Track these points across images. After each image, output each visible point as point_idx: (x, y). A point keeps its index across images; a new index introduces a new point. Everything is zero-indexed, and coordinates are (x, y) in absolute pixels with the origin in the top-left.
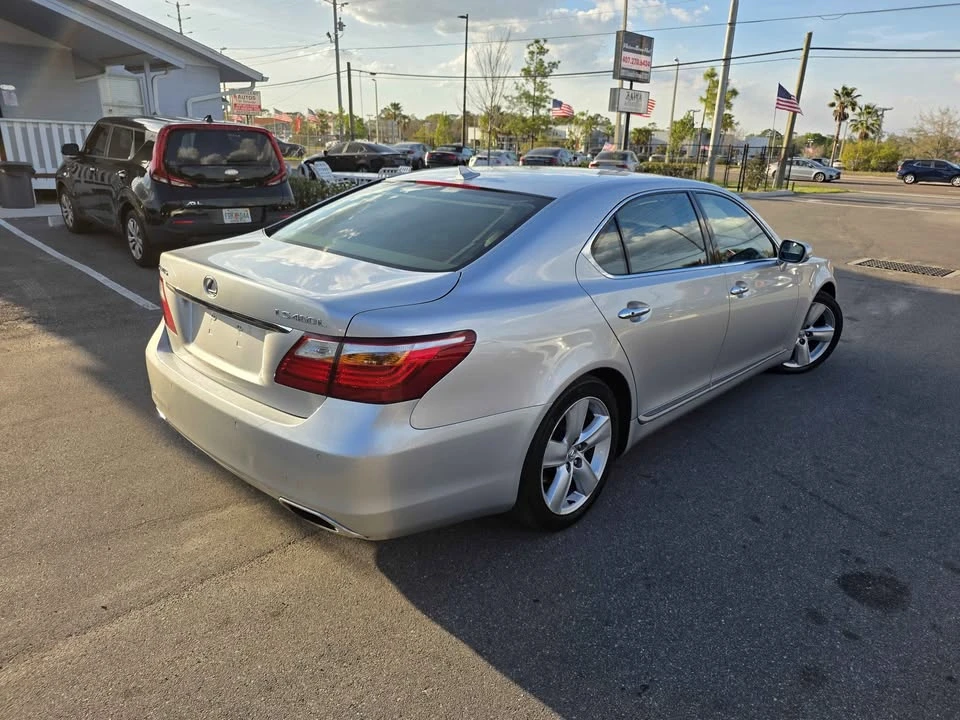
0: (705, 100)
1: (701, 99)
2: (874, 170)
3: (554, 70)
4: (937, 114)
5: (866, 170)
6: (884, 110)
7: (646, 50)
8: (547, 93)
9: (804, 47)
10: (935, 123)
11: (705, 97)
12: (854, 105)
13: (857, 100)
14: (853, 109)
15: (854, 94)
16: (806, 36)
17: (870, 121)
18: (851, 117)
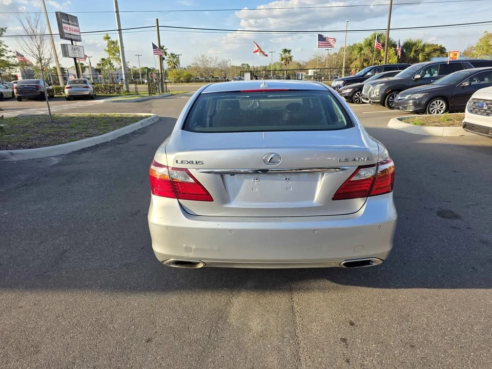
0: (108, 51)
1: (106, 50)
2: (182, 82)
3: (4, 33)
4: (200, 57)
5: (179, 82)
6: (179, 55)
7: (75, 23)
8: (4, 47)
9: (156, 25)
10: (200, 61)
11: (107, 49)
12: (166, 54)
13: (166, 51)
14: (166, 55)
15: (164, 48)
16: (156, 21)
17: (174, 61)
18: (166, 59)
